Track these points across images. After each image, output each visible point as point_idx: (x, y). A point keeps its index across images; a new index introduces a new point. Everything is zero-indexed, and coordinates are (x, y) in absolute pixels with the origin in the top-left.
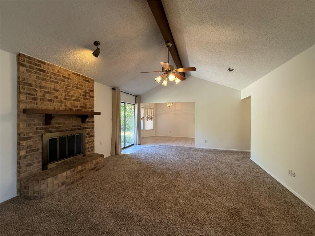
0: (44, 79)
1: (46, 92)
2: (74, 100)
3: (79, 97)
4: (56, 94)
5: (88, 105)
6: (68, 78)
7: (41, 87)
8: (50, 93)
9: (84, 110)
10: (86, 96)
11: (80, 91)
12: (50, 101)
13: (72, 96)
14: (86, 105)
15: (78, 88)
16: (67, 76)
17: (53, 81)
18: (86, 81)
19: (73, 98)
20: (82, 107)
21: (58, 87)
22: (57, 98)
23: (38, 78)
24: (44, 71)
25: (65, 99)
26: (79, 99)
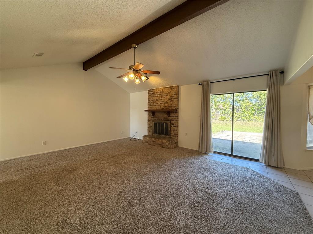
0: (153, 97)
1: (154, 102)
2: (165, 103)
3: (167, 101)
4: (157, 102)
5: (173, 105)
6: (162, 92)
7: (152, 100)
8: (155, 102)
9: (170, 108)
10: (171, 99)
11: (168, 97)
12: (155, 105)
13: (163, 101)
14: (171, 105)
15: (167, 95)
16: (161, 91)
17: (156, 96)
18: (171, 89)
19: (164, 102)
20: (169, 107)
21: (157, 98)
22: (157, 104)
23: (152, 97)
24: (153, 93)
25: (161, 103)
26: (167, 102)
